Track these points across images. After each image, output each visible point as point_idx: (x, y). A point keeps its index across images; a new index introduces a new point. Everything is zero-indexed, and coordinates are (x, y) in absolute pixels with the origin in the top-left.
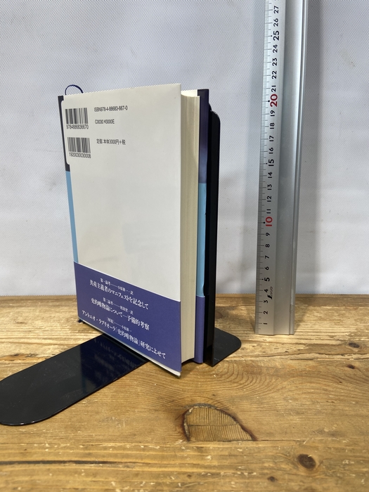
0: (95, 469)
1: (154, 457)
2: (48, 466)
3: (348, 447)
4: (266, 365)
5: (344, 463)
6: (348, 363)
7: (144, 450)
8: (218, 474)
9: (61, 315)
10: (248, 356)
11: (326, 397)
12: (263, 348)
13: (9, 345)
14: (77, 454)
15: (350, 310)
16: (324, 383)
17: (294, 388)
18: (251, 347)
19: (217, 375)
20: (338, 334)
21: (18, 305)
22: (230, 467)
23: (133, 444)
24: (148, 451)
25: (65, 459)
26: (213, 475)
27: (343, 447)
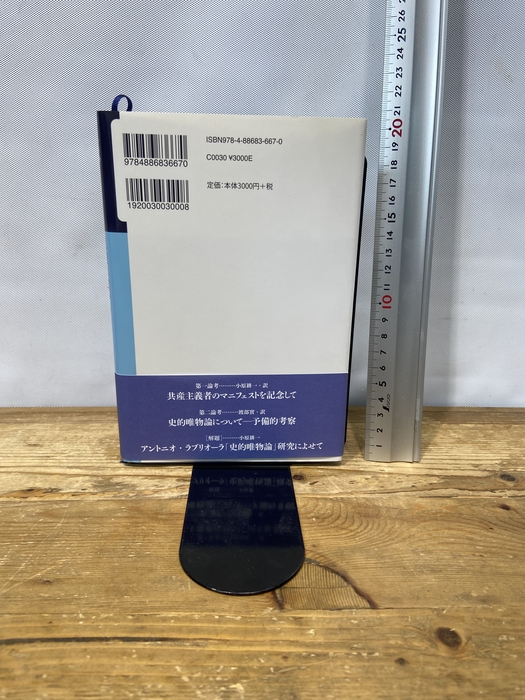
0: (151, 649)
1: (235, 632)
2: (83, 646)
3: (505, 618)
4: (386, 504)
5: (500, 639)
6: (501, 503)
7: (219, 621)
8: (326, 655)
9: (92, 435)
10: (361, 492)
11: (472, 548)
12: (381, 482)
13: (20, 476)
14: (125, 627)
15: (501, 429)
16: (468, 530)
17: (426, 537)
18: (363, 480)
19: (317, 518)
20: (485, 462)
21: (29, 419)
22: (342, 645)
23: (204, 614)
24: (225, 623)
25: (108, 635)
26: (318, 655)
27: (499, 617)
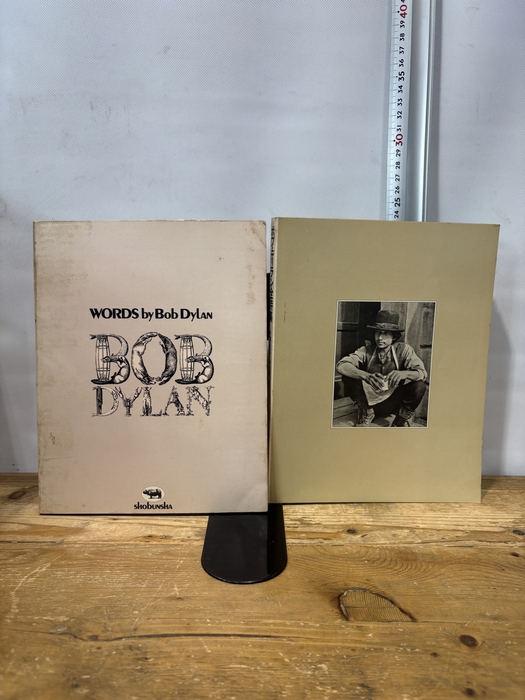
0: (261, 642)
3: (510, 630)
4: (421, 552)
5: (506, 643)
6: (512, 551)
8: (381, 650)
11: (487, 583)
13: (139, 526)
14: (240, 628)
15: (515, 494)
16: (485, 570)
17: (452, 575)
18: (403, 534)
20: (501, 520)
23: (293, 622)
24: (309, 628)
25: (229, 633)
26: (376, 650)
27: (506, 629)
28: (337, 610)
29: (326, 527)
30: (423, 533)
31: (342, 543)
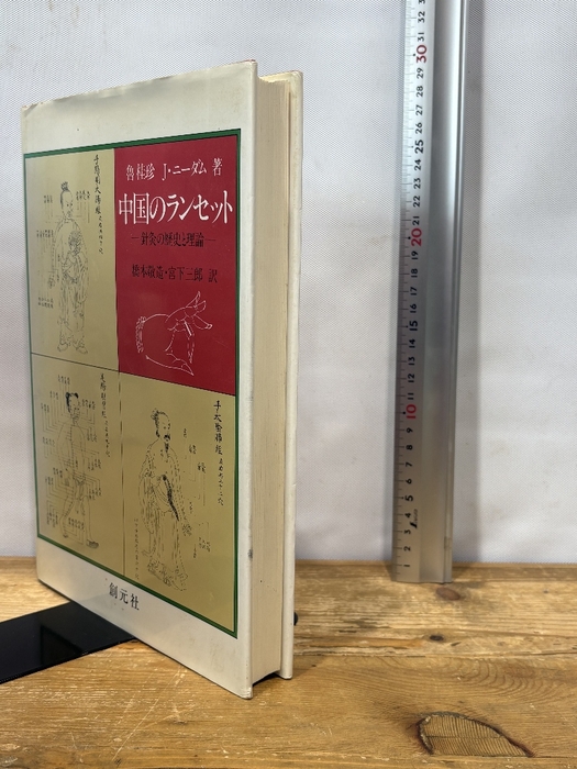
4: (542, 666)
7: (366, 761)
10: (511, 654)
12: (536, 644)
18: (514, 642)
19: (462, 677)
23: (350, 755)
24: (374, 763)
28: (416, 741)
29: (398, 631)
30: (545, 642)
31: (423, 654)
